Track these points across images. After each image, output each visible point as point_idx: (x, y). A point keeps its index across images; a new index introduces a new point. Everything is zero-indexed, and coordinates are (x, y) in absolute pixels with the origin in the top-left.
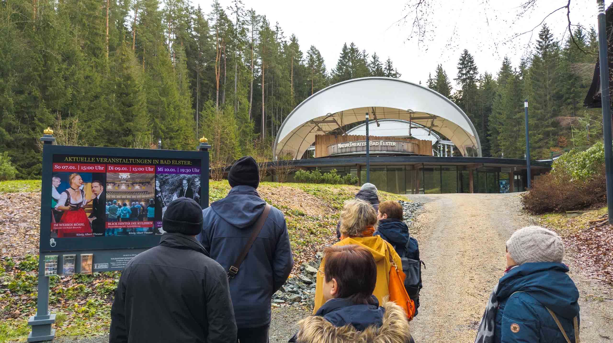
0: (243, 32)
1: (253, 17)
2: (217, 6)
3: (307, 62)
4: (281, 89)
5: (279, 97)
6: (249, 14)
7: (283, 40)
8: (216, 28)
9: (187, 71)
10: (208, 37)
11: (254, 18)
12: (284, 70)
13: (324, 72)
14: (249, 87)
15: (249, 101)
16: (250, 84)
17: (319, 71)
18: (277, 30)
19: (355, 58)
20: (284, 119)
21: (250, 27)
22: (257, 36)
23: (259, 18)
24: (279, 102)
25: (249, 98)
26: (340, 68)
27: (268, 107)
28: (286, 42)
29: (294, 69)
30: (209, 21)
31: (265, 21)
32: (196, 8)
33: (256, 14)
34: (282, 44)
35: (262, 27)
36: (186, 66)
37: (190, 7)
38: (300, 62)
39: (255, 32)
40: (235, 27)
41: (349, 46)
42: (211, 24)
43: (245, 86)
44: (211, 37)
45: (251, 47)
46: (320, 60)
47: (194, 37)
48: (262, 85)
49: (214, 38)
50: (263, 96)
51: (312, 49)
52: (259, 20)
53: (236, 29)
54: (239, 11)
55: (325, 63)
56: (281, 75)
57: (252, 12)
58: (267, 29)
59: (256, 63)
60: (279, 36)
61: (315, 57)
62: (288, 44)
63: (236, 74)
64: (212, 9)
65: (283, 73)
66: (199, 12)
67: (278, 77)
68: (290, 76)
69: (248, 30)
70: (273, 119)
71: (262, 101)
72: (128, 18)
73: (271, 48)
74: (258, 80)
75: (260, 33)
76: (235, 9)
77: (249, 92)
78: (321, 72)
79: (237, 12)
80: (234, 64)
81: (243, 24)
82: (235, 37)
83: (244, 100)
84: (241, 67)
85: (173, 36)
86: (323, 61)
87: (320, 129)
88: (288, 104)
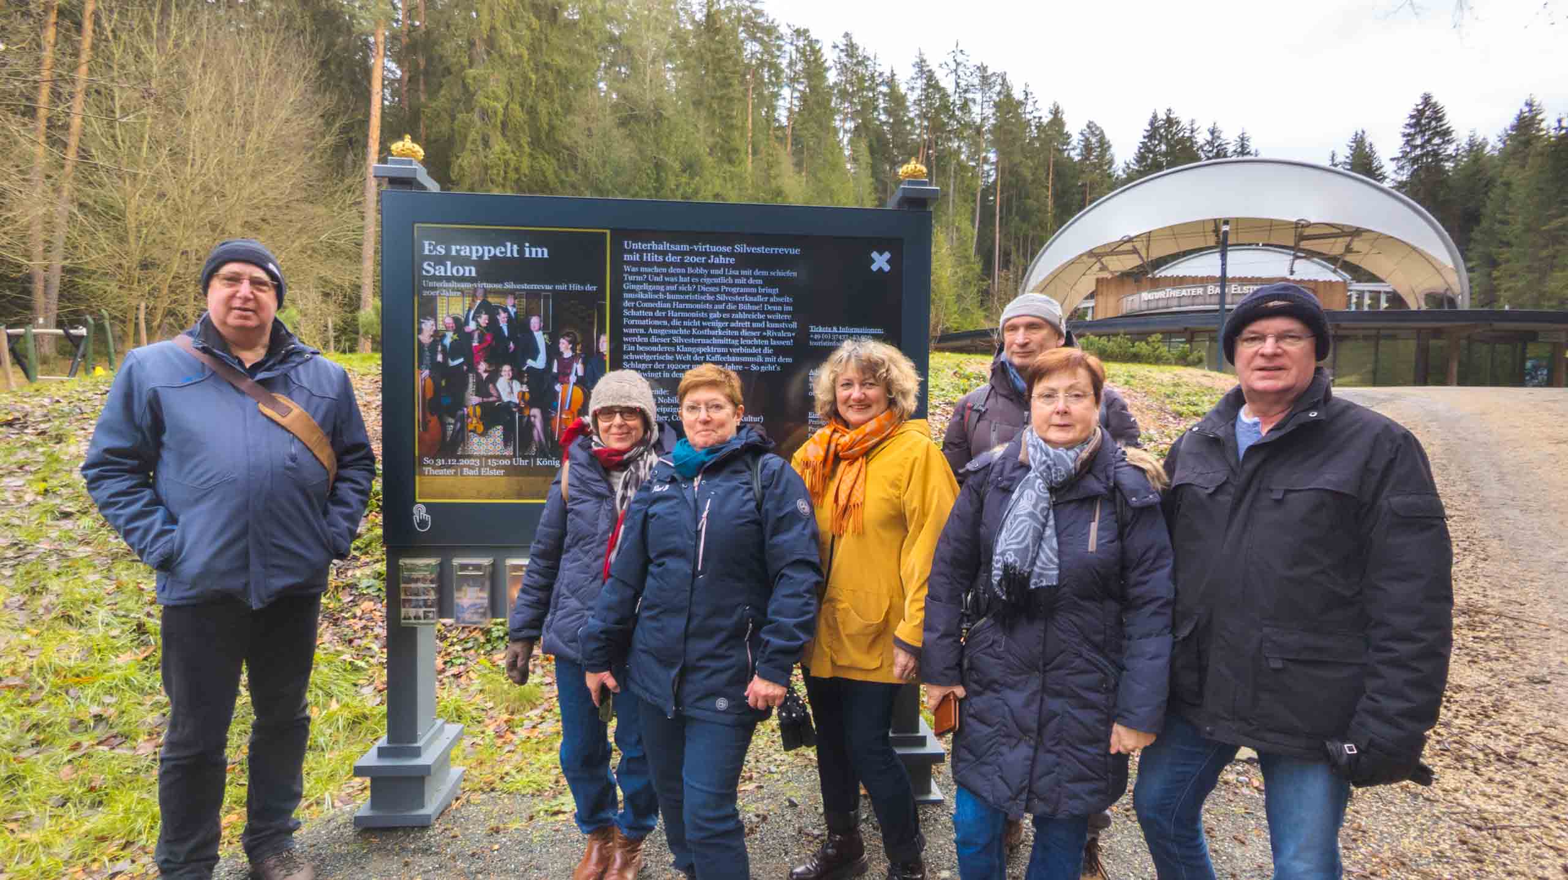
0: (965, 107)
1: (983, 77)
2: (921, 65)
3: (1078, 151)
4: (1030, 202)
5: (1025, 216)
6: (978, 73)
7: (1036, 114)
8: (919, 105)
9: (871, 180)
10: (906, 123)
11: (985, 81)
12: (1036, 169)
13: (1110, 168)
14: (974, 201)
15: (973, 227)
16: (974, 195)
17: (1101, 165)
18: (1026, 98)
19: (1173, 136)
20: (1033, 255)
21: (978, 97)
22: (989, 111)
23: (994, 78)
24: (1025, 226)
25: (973, 221)
26: (1141, 158)
27: (1005, 235)
28: (1040, 118)
29: (1055, 164)
30: (909, 92)
31: (1004, 83)
32: (888, 74)
33: (990, 72)
34: (1033, 123)
35: (999, 93)
36: (869, 172)
37: (877, 74)
38: (1066, 153)
39: (986, 104)
40: (951, 100)
41: (1162, 116)
42: (912, 97)
43: (966, 201)
44: (911, 121)
45: (978, 130)
46: (1104, 145)
47: (883, 123)
48: (996, 199)
49: (917, 122)
50: (998, 217)
51: (1089, 127)
52: (994, 82)
53: (953, 103)
54: (961, 69)
55: (1113, 150)
56: (1030, 177)
57: (983, 69)
58: (1009, 96)
59: (986, 160)
60: (1029, 109)
61: (1093, 140)
62: (1045, 120)
63: (952, 180)
64: (913, 71)
65: (1033, 174)
66: (892, 80)
67: (1025, 180)
68: (1047, 178)
69: (974, 101)
70: (1013, 257)
71: (994, 226)
72: (781, 103)
73: (1014, 129)
74: (988, 190)
75: (996, 105)
76: (953, 66)
77: (974, 211)
78: (1106, 167)
79: (955, 71)
80: (949, 162)
81: (966, 91)
82: (952, 116)
83: (965, 225)
84: (962, 167)
85: (850, 125)
86: (1109, 147)
87: (1104, 268)
88: (1042, 228)
